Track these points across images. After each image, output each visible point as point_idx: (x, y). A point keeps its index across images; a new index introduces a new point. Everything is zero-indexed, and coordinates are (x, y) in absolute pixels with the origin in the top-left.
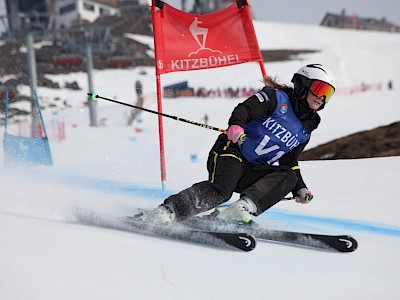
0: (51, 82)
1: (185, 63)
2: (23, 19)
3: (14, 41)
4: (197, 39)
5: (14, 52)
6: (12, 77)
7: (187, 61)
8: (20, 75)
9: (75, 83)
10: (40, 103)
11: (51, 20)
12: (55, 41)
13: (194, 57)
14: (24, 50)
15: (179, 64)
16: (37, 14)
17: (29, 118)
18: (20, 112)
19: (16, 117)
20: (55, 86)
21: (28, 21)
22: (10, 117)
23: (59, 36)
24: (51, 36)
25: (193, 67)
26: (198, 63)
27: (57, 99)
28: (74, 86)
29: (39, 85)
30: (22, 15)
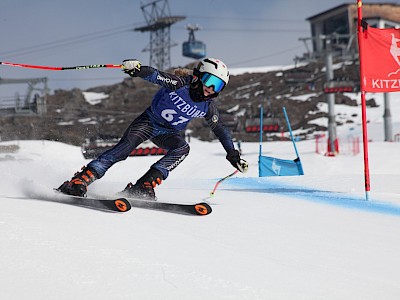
0: (349, 99)
1: (384, 83)
2: (324, 41)
3: (315, 61)
4: (397, 60)
5: (317, 71)
6: (314, 95)
7: (387, 81)
8: (320, 93)
9: (372, 100)
10: (337, 119)
11: (351, 41)
12: (355, 61)
13: (393, 77)
14: (324, 69)
15: (379, 83)
16: (338, 36)
17: (326, 133)
18: (319, 128)
19: (315, 133)
20: (353, 103)
21: (328, 42)
22: (310, 132)
23: (357, 56)
24: (350, 57)
25: (393, 87)
26: (397, 84)
27: (354, 115)
28: (372, 104)
29: (336, 103)
30: (323, 37)
